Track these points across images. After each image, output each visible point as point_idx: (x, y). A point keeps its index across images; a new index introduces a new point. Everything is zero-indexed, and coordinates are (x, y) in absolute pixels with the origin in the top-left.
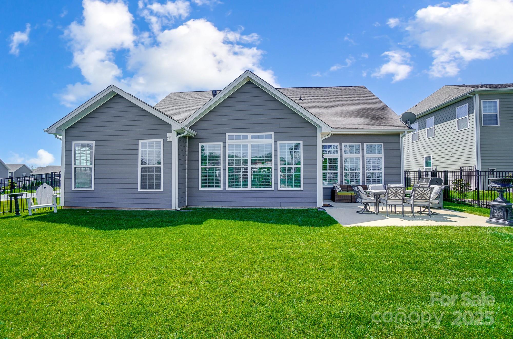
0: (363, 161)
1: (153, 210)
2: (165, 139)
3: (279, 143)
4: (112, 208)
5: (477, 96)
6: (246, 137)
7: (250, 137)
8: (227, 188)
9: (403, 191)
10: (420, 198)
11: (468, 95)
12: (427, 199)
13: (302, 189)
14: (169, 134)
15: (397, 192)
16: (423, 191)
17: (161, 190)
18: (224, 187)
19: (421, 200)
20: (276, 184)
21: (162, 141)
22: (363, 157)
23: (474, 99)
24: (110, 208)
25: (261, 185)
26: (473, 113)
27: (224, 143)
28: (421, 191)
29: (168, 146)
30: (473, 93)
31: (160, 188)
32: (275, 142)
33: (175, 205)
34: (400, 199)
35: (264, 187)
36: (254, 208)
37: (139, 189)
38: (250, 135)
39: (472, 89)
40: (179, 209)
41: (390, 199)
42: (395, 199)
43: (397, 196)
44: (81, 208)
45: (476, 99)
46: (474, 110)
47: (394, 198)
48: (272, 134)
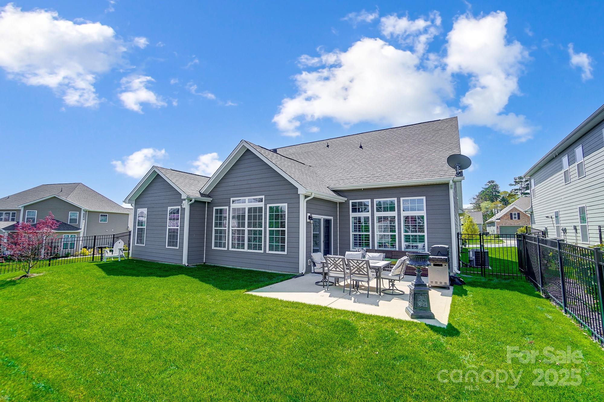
0: (399, 219)
3: (268, 206)
4: (153, 261)
6: (244, 202)
7: (247, 201)
8: (230, 249)
9: (342, 261)
10: (357, 272)
12: (365, 274)
13: (286, 253)
14: (183, 202)
15: (336, 263)
16: (358, 264)
17: (178, 248)
18: (228, 248)
19: (359, 274)
20: (265, 246)
21: (180, 207)
22: (399, 215)
25: (255, 248)
27: (230, 207)
28: (356, 264)
29: (183, 212)
31: (177, 246)
32: (266, 205)
33: (185, 262)
34: (341, 271)
36: (249, 269)
37: (167, 247)
38: (247, 198)
40: (186, 265)
42: (336, 271)
47: (334, 269)
48: (263, 197)
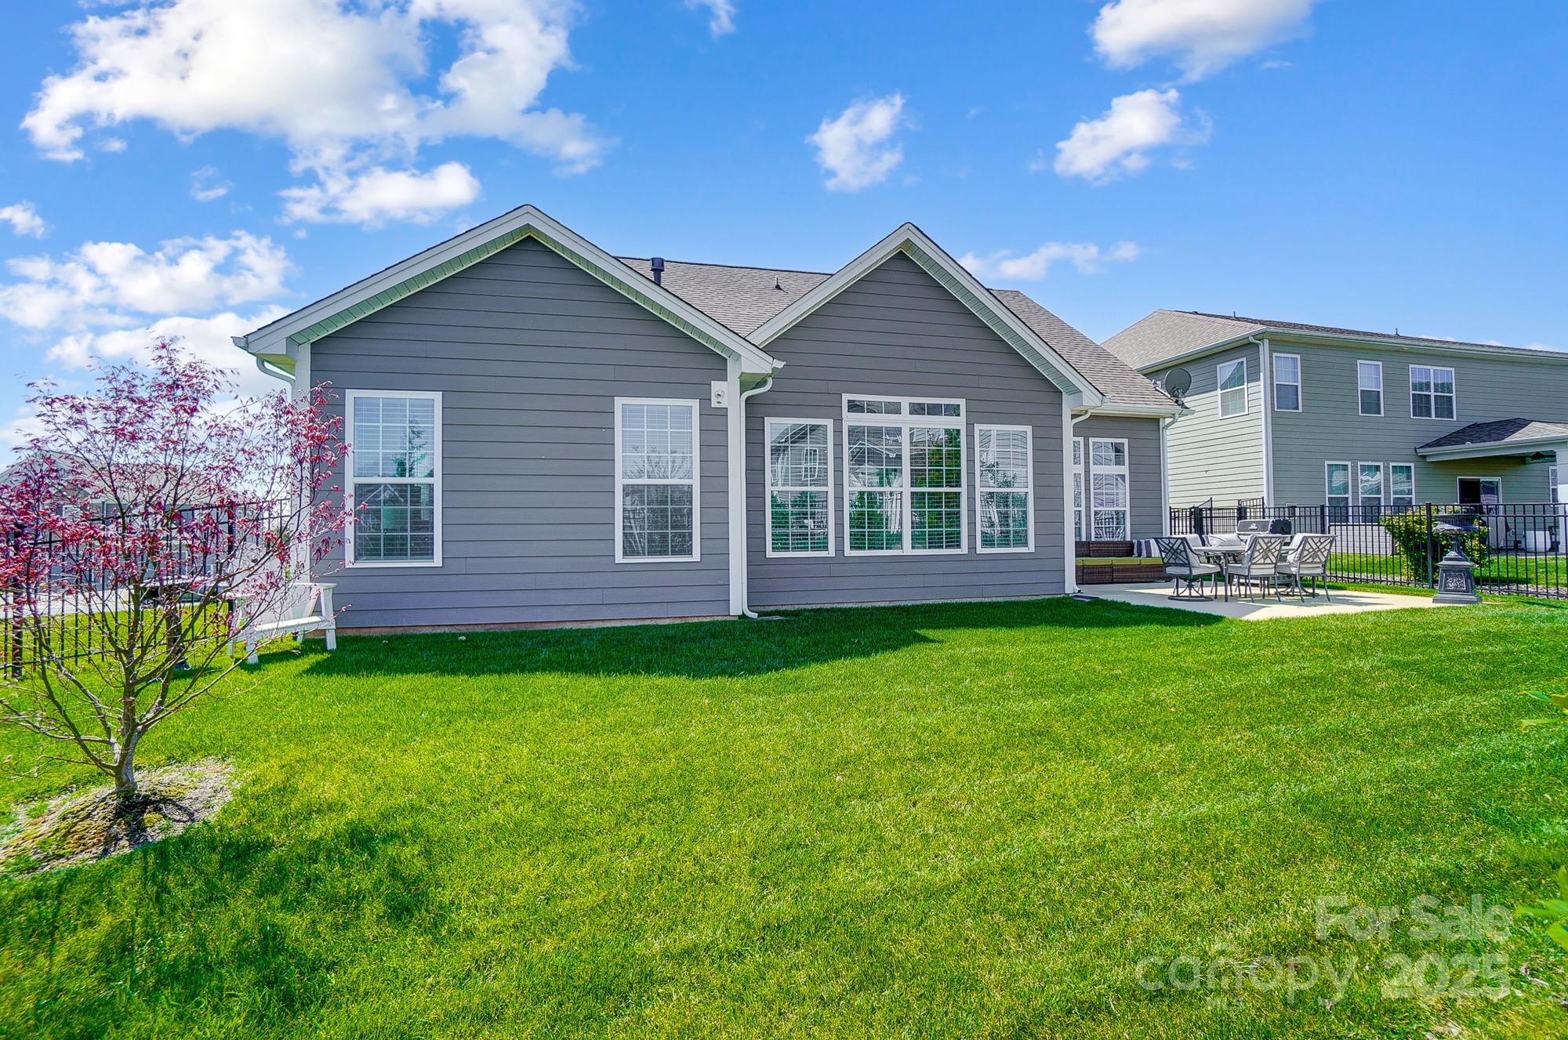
0: (1087, 481)
1: (667, 622)
2: (705, 400)
3: (978, 427)
4: (514, 626)
5: (1266, 342)
6: (895, 409)
7: (905, 408)
8: (848, 552)
10: (1310, 560)
11: (1251, 339)
13: (1031, 548)
14: (716, 386)
15: (1269, 548)
16: (1319, 544)
17: (696, 556)
18: (840, 549)
19: (1312, 563)
20: (972, 536)
21: (695, 404)
22: (1087, 471)
23: (1261, 348)
24: (507, 626)
25: (935, 542)
26: (1259, 379)
27: (838, 421)
28: (1316, 544)
29: (713, 421)
30: (1260, 337)
31: (690, 552)
32: (970, 426)
33: (738, 603)
35: (941, 547)
36: (920, 603)
37: (619, 558)
38: (905, 402)
39: (1259, 328)
40: (752, 615)
41: (1255, 564)
42: (1264, 564)
43: (1268, 557)
44: (388, 629)
45: (1264, 348)
46: (1262, 374)
48: (962, 402)
